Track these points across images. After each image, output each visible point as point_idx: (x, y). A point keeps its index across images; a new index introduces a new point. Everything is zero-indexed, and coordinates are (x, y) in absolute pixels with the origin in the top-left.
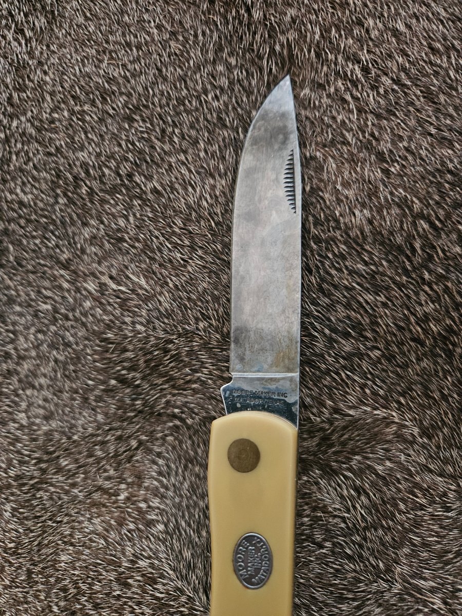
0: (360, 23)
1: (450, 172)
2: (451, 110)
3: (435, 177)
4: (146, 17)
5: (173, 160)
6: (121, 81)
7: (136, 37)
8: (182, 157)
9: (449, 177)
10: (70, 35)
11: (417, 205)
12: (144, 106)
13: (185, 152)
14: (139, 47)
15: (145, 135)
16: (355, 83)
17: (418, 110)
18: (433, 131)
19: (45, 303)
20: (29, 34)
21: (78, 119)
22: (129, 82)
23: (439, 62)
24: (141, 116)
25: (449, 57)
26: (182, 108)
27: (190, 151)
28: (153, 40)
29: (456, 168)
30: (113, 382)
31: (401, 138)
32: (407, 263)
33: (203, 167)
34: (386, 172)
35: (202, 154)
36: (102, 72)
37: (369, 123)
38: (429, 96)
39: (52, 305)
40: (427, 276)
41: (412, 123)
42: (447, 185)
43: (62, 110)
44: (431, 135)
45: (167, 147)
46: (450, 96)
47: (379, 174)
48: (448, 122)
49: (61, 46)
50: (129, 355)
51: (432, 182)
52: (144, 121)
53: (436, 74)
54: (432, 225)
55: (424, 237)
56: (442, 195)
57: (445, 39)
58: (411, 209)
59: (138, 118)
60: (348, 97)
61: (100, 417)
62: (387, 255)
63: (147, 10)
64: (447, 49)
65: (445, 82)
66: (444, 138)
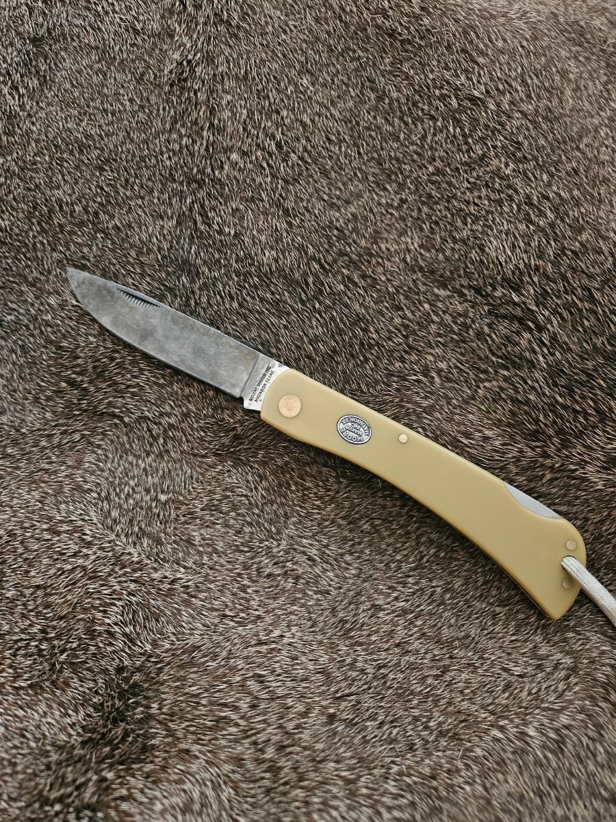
0: (278, 113)
1: (337, 228)
2: (340, 184)
3: (326, 231)
4: (121, 91)
5: (132, 203)
6: (97, 138)
7: (112, 105)
8: (140, 202)
9: (335, 232)
10: (57, 96)
11: (311, 250)
12: (114, 160)
13: (143, 198)
14: (113, 114)
15: (112, 182)
16: (270, 155)
17: (315, 181)
18: (326, 198)
19: (10, 314)
20: (22, 91)
21: (57, 164)
22: (103, 139)
23: (333, 149)
24: (111, 167)
25: (340, 147)
26: (143, 164)
27: (147, 198)
28: (125, 110)
29: (341, 226)
30: (64, 384)
31: (302, 200)
32: (303, 294)
33: (155, 211)
34: (289, 224)
35: (156, 201)
36: (81, 129)
37: (279, 186)
38: (325, 173)
39: (16, 316)
40: (317, 306)
41: (311, 190)
42: (334, 238)
43: (44, 155)
44: (324, 200)
45: (128, 193)
46: (340, 175)
47: (285, 225)
48: (338, 193)
49: (49, 104)
50: (80, 361)
51: (323, 235)
52: (112, 171)
53: (330, 158)
54: (322, 266)
55: (316, 276)
56: (331, 245)
57: (339, 134)
58: (306, 253)
59: (107, 168)
60: (265, 165)
61: (48, 415)
62: (288, 287)
63: (123, 86)
64: (340, 141)
65: (337, 164)
66: (335, 204)
